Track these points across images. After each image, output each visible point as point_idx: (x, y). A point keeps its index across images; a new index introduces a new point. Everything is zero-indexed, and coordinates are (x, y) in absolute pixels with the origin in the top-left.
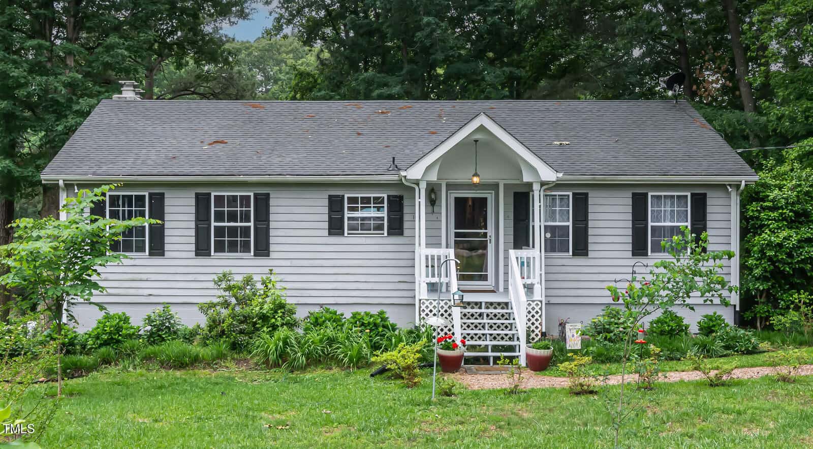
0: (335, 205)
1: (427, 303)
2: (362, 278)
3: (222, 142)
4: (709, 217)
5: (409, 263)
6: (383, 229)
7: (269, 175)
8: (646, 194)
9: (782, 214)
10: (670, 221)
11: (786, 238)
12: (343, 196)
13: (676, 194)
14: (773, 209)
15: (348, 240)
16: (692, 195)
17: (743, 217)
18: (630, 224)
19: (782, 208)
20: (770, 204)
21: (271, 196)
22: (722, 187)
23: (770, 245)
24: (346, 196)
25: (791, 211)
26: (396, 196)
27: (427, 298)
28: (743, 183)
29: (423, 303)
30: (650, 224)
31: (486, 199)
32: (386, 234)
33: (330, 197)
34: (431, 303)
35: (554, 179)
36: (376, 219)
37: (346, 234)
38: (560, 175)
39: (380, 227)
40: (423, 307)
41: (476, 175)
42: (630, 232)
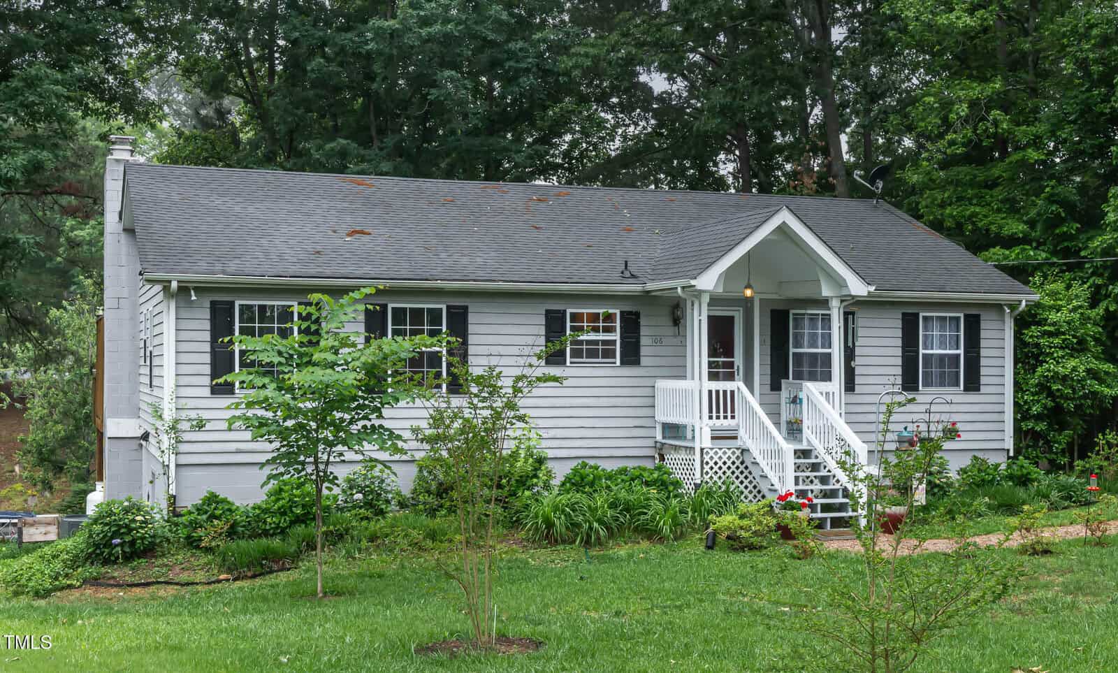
0: (554, 324)
1: (711, 453)
2: (585, 422)
3: (362, 232)
4: (983, 343)
5: (647, 401)
6: (614, 357)
7: (475, 280)
8: (917, 315)
9: (1064, 340)
10: (940, 348)
11: (1074, 369)
12: (565, 311)
13: (948, 315)
14: (1056, 334)
15: (571, 371)
16: (966, 316)
17: (1019, 342)
18: (899, 352)
19: (1064, 334)
20: (1051, 329)
21: (470, 310)
22: (998, 307)
23: (1056, 377)
24: (569, 311)
25: (1074, 337)
26: (630, 313)
27: (711, 446)
28: (1024, 303)
29: (707, 453)
30: (922, 351)
31: (732, 318)
32: (618, 363)
33: (548, 312)
34: (716, 453)
35: (866, 294)
36: (605, 342)
37: (568, 364)
38: (872, 289)
39: (609, 354)
40: (707, 458)
41: (748, 286)
42: (899, 361)
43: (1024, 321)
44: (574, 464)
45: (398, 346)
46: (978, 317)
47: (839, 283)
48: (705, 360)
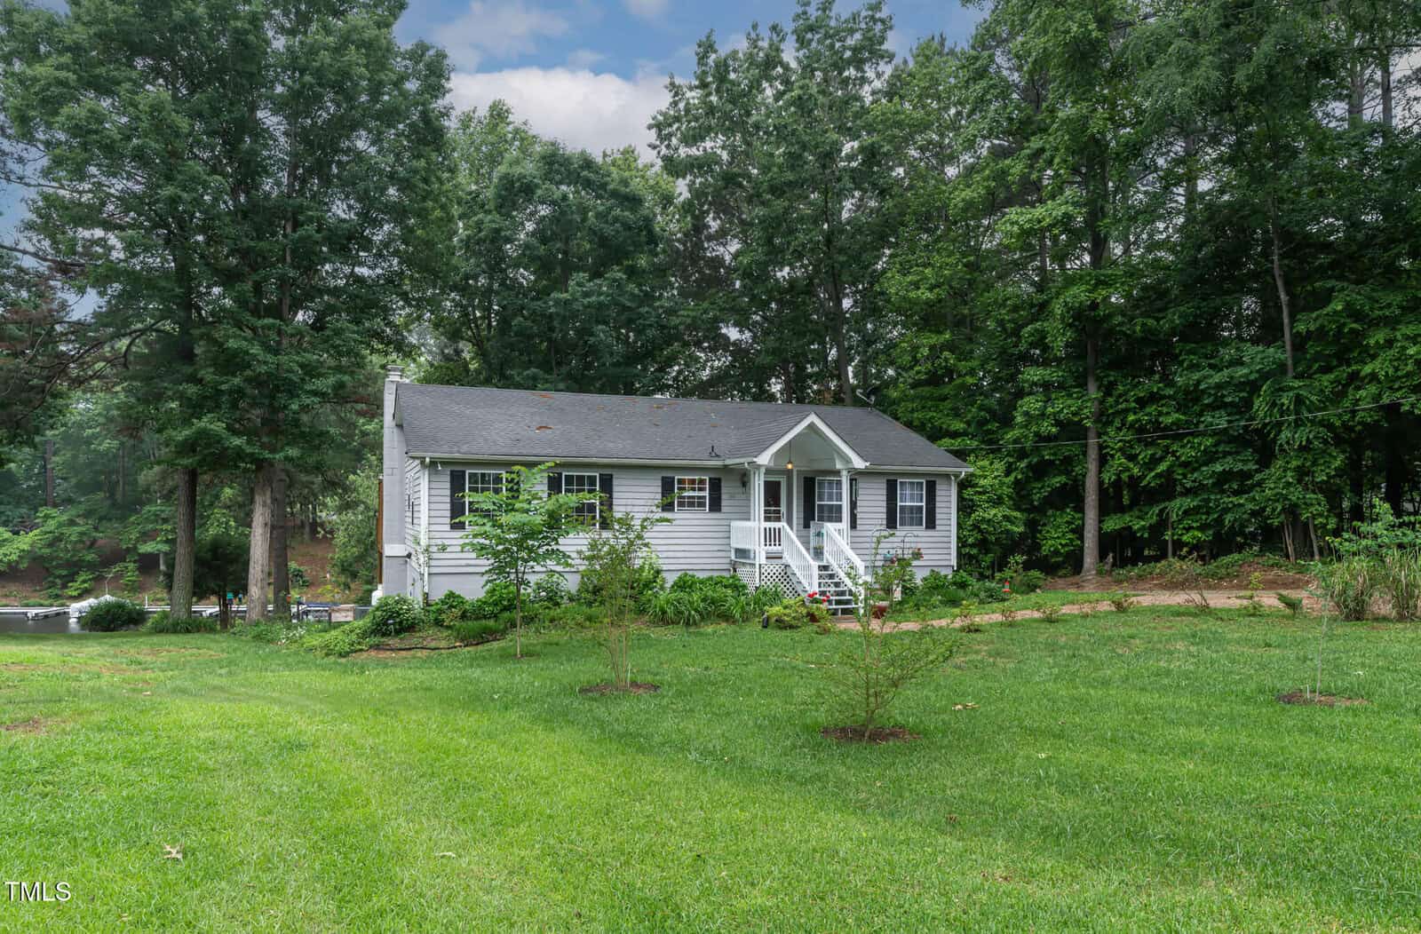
0: (667, 486)
1: (766, 567)
2: (686, 548)
3: (546, 427)
4: (938, 499)
5: (726, 535)
6: (705, 506)
8: (896, 481)
9: (989, 497)
10: (910, 502)
11: (995, 515)
12: (674, 477)
13: (916, 480)
14: (984, 493)
15: (678, 515)
16: (927, 482)
17: (961, 498)
18: (885, 504)
19: (988, 493)
20: (981, 490)
21: (614, 476)
22: (947, 476)
23: (983, 520)
24: (676, 478)
25: (995, 495)
26: (715, 479)
27: (765, 563)
28: (963, 474)
29: (763, 567)
30: (899, 504)
31: (780, 482)
32: (708, 510)
33: (663, 478)
34: (769, 567)
35: (864, 467)
36: (699, 497)
37: (676, 511)
38: (868, 464)
39: (702, 505)
40: (763, 571)
41: (790, 462)
42: (885, 510)
43: (963, 485)
44: (679, 574)
45: (569, 499)
46: (934, 482)
47: (847, 460)
48: (762, 509)
